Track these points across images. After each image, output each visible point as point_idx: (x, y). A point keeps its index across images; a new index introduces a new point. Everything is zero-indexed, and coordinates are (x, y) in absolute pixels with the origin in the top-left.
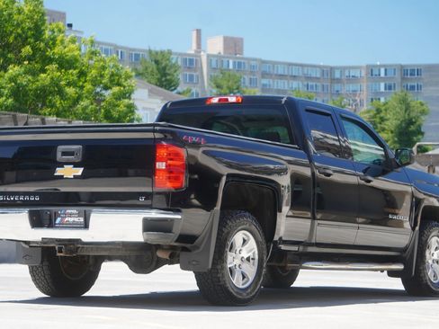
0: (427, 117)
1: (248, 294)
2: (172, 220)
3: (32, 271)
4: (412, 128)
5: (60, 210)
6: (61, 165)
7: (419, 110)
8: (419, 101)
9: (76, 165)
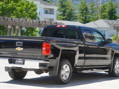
0: (117, 8)
1: (67, 81)
2: (47, 63)
3: (9, 73)
4: (113, 11)
5: (17, 59)
6: (17, 47)
7: (115, 6)
8: (115, 4)
9: (21, 47)
